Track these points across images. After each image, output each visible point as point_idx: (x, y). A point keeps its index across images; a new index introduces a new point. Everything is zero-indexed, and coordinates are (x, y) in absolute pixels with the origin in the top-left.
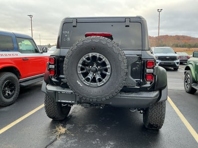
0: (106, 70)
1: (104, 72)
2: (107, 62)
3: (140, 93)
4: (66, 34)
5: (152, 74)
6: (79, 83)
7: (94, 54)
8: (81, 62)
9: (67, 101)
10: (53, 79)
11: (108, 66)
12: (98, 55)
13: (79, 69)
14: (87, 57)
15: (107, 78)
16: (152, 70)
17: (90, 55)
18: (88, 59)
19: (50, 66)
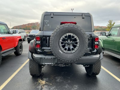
0: (77, 43)
1: (75, 44)
2: (77, 39)
3: (91, 55)
4: (47, 22)
5: (98, 44)
6: (60, 52)
7: (70, 34)
8: (62, 39)
9: (48, 64)
10: (39, 50)
11: (78, 41)
12: (72, 34)
13: (60, 43)
14: (65, 36)
15: (77, 48)
16: (98, 42)
17: (67, 34)
18: (66, 37)
19: (37, 42)
